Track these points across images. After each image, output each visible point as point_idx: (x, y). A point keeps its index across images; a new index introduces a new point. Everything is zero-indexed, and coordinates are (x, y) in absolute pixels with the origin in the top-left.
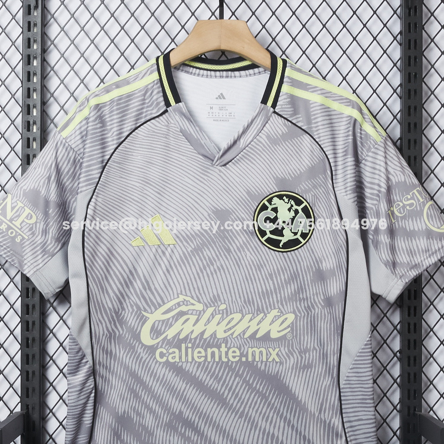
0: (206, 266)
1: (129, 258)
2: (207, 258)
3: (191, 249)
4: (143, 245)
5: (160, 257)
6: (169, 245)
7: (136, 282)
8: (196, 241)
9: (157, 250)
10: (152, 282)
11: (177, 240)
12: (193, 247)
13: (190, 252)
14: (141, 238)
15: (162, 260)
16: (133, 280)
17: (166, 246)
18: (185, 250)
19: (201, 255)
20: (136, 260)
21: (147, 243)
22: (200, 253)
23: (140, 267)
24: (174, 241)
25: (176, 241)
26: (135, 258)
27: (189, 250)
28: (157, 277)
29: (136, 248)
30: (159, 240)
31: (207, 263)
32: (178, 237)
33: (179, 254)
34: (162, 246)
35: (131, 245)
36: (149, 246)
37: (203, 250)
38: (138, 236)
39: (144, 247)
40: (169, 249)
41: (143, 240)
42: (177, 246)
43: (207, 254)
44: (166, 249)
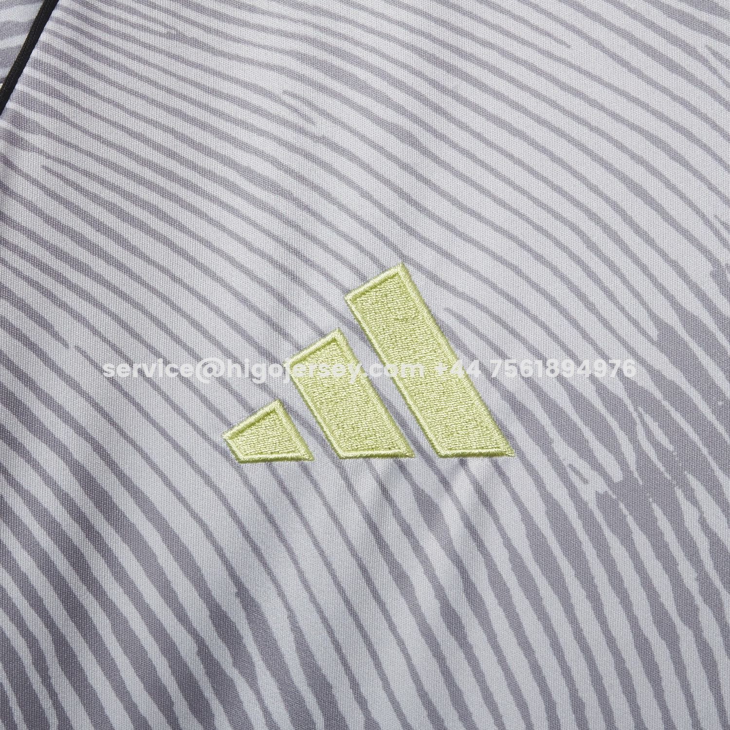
0: (699, 600)
1: (209, 535)
2: (703, 544)
3: (602, 487)
4: (302, 453)
5: (407, 531)
6: (463, 459)
7: (252, 681)
8: (634, 440)
9: (384, 491)
10: (355, 685)
11: (516, 428)
12: (617, 475)
13: (593, 505)
14: (288, 410)
15: (417, 548)
16: (233, 673)
17: (444, 465)
18: (560, 494)
19: (664, 524)
20: (256, 550)
21: (324, 443)
22: (658, 512)
23: (281, 594)
24: (497, 436)
25: (508, 436)
26: (246, 535)
27: (588, 495)
28: (381, 655)
29: (258, 475)
30: (403, 424)
31: (703, 579)
32: (518, 408)
33: (526, 517)
34: (415, 465)
35: (226, 453)
36: (337, 461)
37: (679, 493)
38: (274, 397)
39: (306, 470)
40: (462, 486)
41: (304, 423)
42: (514, 468)
43: (703, 522)
44: (446, 483)
